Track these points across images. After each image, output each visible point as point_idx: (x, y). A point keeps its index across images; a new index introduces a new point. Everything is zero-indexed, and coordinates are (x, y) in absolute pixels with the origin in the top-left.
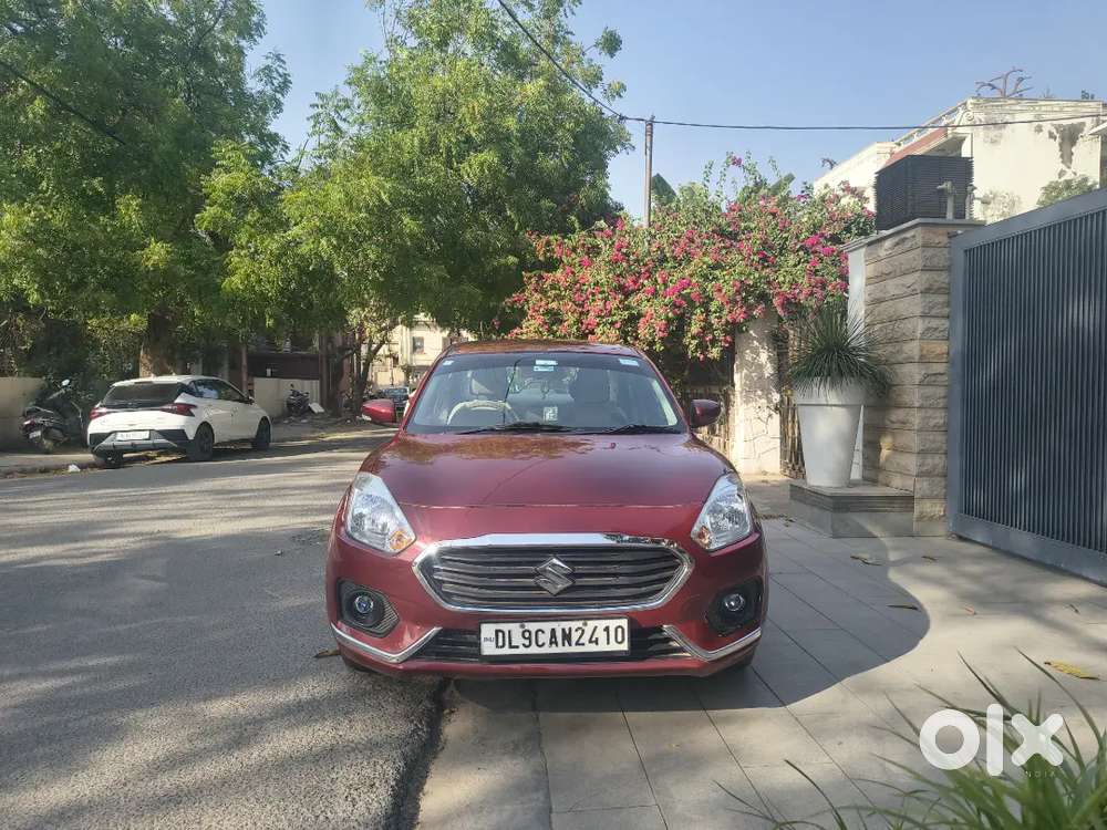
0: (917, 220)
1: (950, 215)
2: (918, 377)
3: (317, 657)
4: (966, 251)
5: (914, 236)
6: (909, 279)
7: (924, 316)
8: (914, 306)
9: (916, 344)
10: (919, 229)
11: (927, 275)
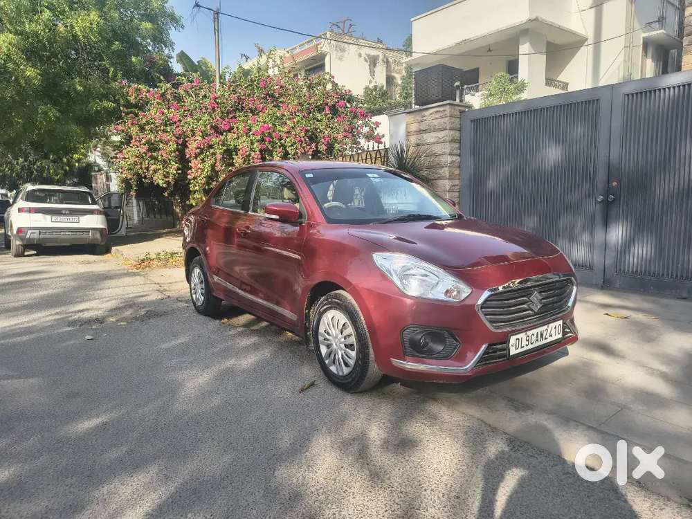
0: (448, 102)
1: (458, 100)
2: (448, 187)
3: (302, 390)
4: (472, 121)
5: (444, 111)
6: (441, 134)
7: (450, 154)
8: (447, 148)
9: (446, 169)
10: (448, 106)
11: (452, 132)
